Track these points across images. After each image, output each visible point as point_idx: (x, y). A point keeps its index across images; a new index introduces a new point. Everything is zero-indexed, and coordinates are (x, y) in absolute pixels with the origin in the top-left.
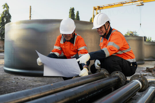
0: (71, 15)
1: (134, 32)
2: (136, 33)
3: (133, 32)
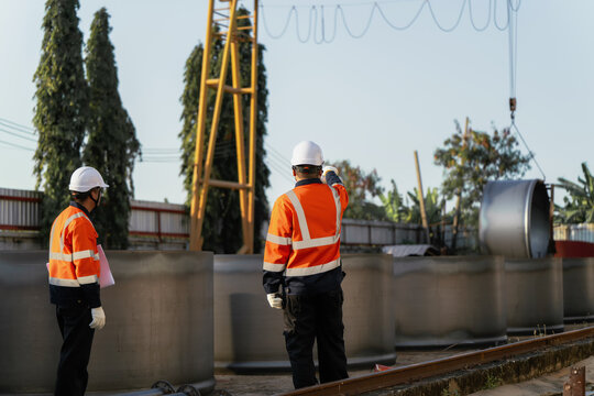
0: (56, 38)
1: (496, 139)
2: (512, 140)
3: (491, 134)
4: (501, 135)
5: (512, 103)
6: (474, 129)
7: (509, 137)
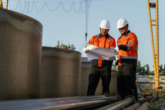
1: (69, 48)
4: (71, 46)
5: (86, 34)
6: (63, 44)
7: (73, 47)
